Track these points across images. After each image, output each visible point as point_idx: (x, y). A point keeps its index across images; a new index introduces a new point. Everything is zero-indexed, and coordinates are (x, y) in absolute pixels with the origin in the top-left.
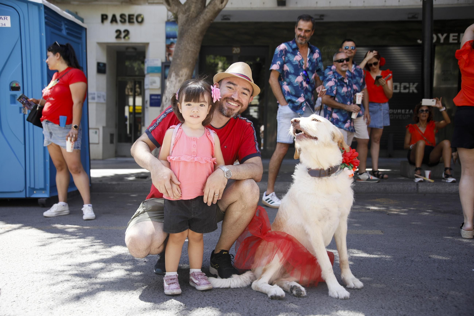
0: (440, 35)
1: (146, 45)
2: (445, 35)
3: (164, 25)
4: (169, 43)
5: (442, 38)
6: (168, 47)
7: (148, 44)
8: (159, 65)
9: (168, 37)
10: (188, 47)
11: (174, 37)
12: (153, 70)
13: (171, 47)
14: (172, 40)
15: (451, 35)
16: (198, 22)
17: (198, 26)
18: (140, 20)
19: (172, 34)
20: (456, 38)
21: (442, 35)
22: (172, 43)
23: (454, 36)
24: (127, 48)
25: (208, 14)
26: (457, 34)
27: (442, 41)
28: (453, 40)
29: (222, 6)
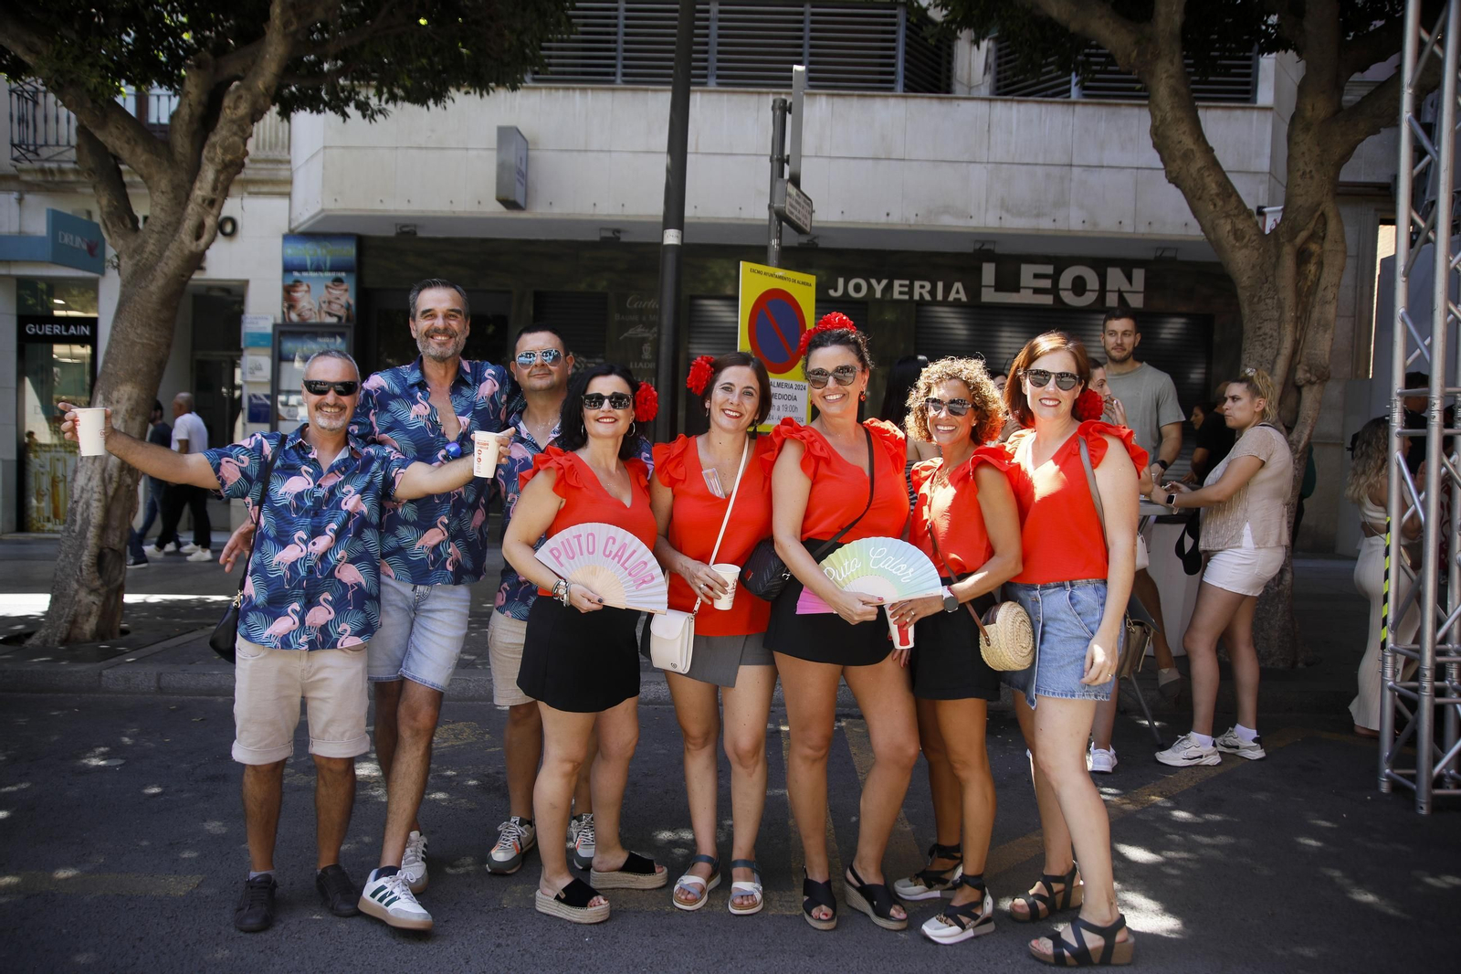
0: (873, 282)
1: (245, 283)
2: (884, 282)
3: (280, 240)
4: (290, 282)
5: (879, 289)
6: (288, 291)
7: (247, 282)
8: (269, 330)
9: (288, 269)
10: (132, 336)
11: (302, 269)
12: (258, 340)
13: (295, 291)
14: (296, 274)
15: (897, 283)
16: (153, 280)
17: (153, 288)
18: (228, 228)
19: (296, 262)
20: (906, 289)
21: (879, 283)
22: (297, 282)
23: (901, 286)
24: (210, 288)
25: (170, 262)
26: (907, 282)
27: (878, 295)
28: (901, 293)
29: (197, 246)
